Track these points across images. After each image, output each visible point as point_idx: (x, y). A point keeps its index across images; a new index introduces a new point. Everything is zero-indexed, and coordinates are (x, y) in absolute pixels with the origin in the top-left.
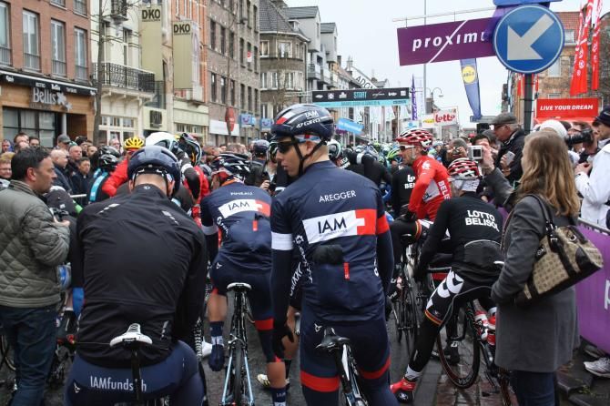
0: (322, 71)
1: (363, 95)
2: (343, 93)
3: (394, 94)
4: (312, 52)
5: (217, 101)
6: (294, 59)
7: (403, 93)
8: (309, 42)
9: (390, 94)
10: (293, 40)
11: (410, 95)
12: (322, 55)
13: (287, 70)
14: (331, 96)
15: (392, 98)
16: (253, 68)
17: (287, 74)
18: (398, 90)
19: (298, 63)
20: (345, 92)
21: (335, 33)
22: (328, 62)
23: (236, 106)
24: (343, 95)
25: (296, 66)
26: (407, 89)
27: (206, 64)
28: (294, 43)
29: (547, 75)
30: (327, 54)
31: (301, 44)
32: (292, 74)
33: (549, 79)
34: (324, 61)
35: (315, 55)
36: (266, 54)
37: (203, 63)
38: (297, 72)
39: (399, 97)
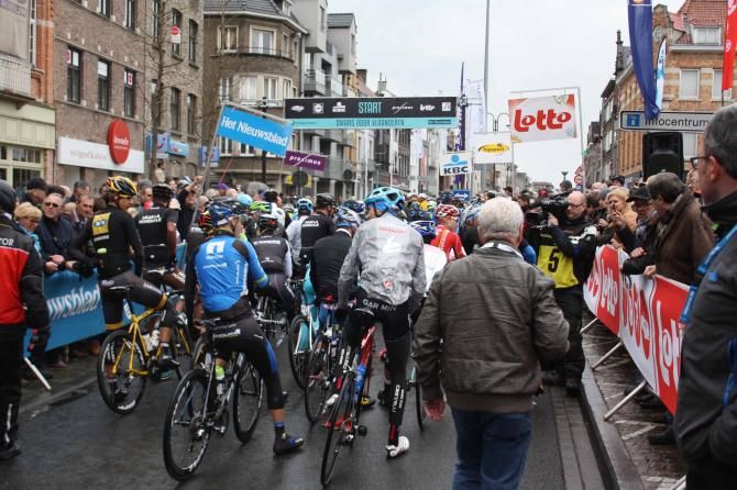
0: (328, 84)
1: (375, 107)
2: (339, 104)
3: (430, 108)
4: (313, 51)
5: (84, 103)
6: (278, 57)
7: (446, 107)
8: (308, 35)
9: (422, 108)
10: (278, 27)
11: (459, 110)
12: (332, 60)
13: (267, 75)
14: (318, 108)
15: (426, 114)
16: (185, 55)
17: (266, 80)
18: (437, 101)
19: (285, 64)
20: (344, 101)
21: (352, 30)
22: (340, 72)
23: (137, 118)
24: (340, 108)
25: (281, 69)
26: (452, 100)
27: (51, 25)
28: (279, 32)
29: (677, 96)
30: (340, 59)
31: (293, 36)
32: (274, 81)
33: (680, 102)
34: (334, 69)
35: (318, 57)
36: (233, 47)
37: (43, 23)
38: (281, 79)
39: (438, 112)
